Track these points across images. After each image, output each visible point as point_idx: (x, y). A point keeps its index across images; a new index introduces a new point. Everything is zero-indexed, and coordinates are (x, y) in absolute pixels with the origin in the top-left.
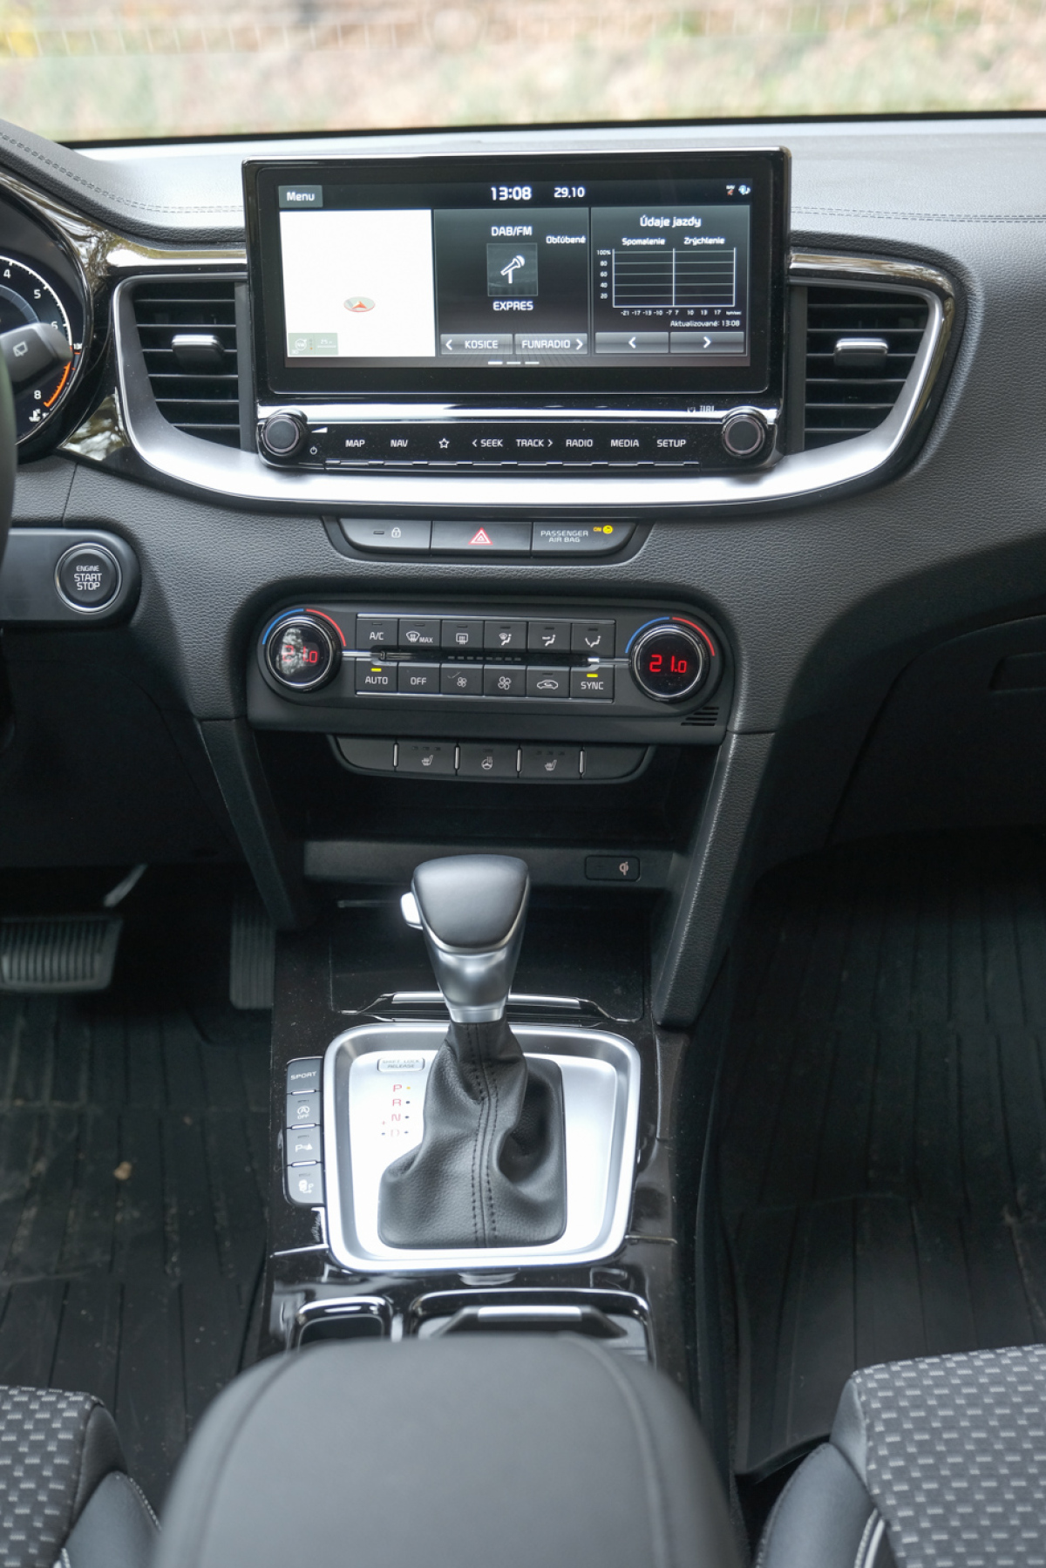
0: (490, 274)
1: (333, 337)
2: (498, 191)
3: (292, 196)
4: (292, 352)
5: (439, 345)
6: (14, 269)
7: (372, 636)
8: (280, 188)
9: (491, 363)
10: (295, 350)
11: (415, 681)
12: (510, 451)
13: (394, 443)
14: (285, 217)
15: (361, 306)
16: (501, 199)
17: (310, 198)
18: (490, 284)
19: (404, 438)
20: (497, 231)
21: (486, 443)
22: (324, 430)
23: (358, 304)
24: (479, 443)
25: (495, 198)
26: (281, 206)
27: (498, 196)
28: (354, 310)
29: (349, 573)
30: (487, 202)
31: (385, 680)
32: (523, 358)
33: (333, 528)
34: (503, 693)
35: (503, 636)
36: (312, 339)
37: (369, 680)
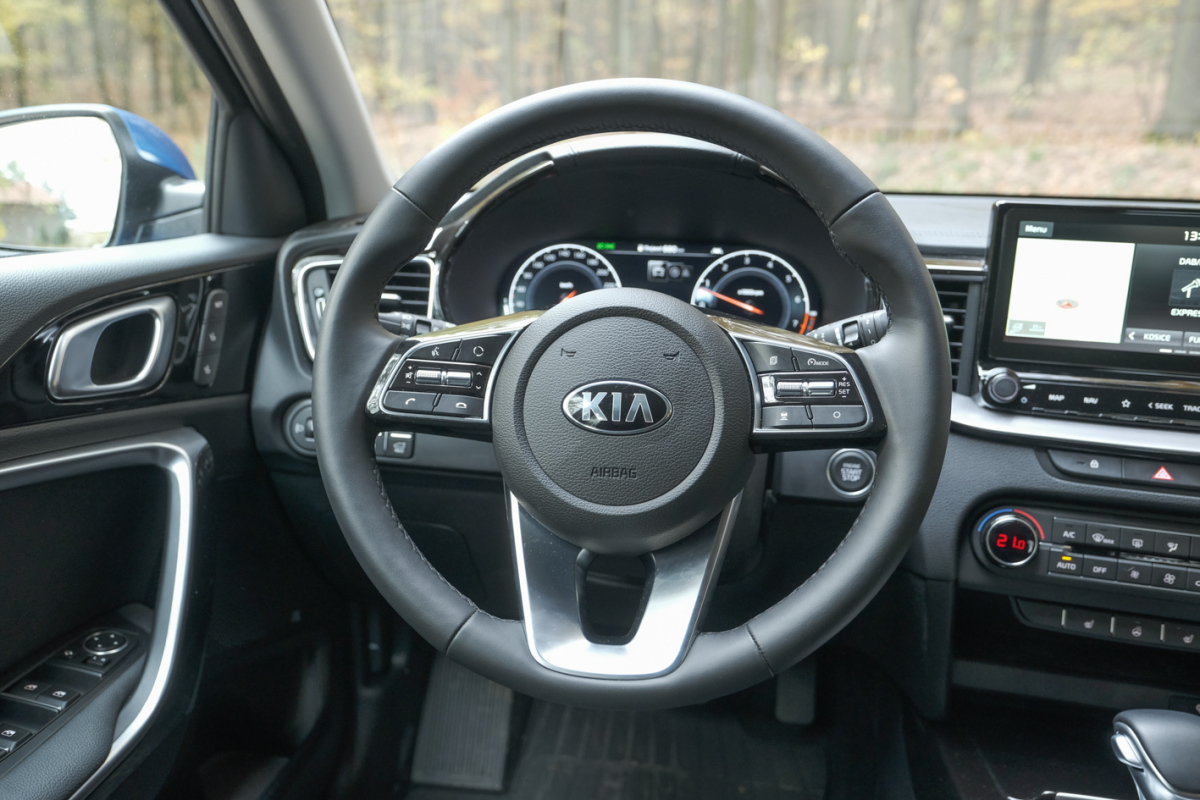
0: (1173, 290)
1: (1043, 325)
2: (1190, 234)
3: (1029, 228)
4: (1009, 332)
5: (1124, 335)
6: (775, 263)
7: (1066, 534)
8: (1022, 223)
9: (1162, 351)
10: (1013, 330)
11: (1097, 570)
12: (1178, 413)
13: (1087, 400)
14: (1020, 241)
15: (1069, 305)
16: (1192, 239)
17: (1044, 230)
18: (1172, 297)
19: (1095, 397)
20: (1183, 261)
21: (1159, 406)
22: (1033, 387)
23: (1066, 303)
24: (1154, 406)
25: (1186, 238)
26: (1020, 233)
27: (1190, 237)
28: (1063, 307)
29: (1057, 489)
30: (1181, 241)
31: (1073, 567)
32: (1188, 349)
33: (1044, 456)
34: (1167, 585)
35: (1170, 545)
36: (1027, 325)
37: (1060, 565)
